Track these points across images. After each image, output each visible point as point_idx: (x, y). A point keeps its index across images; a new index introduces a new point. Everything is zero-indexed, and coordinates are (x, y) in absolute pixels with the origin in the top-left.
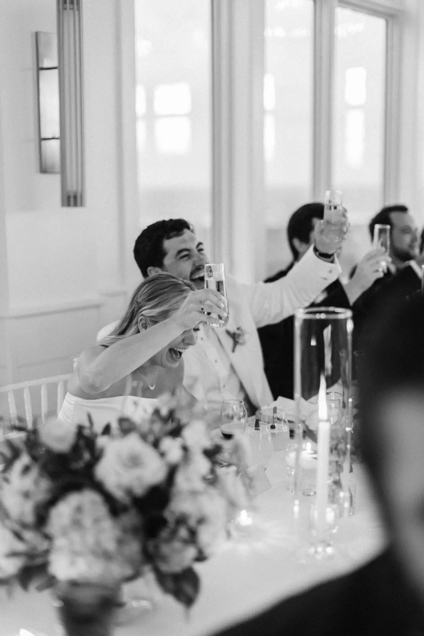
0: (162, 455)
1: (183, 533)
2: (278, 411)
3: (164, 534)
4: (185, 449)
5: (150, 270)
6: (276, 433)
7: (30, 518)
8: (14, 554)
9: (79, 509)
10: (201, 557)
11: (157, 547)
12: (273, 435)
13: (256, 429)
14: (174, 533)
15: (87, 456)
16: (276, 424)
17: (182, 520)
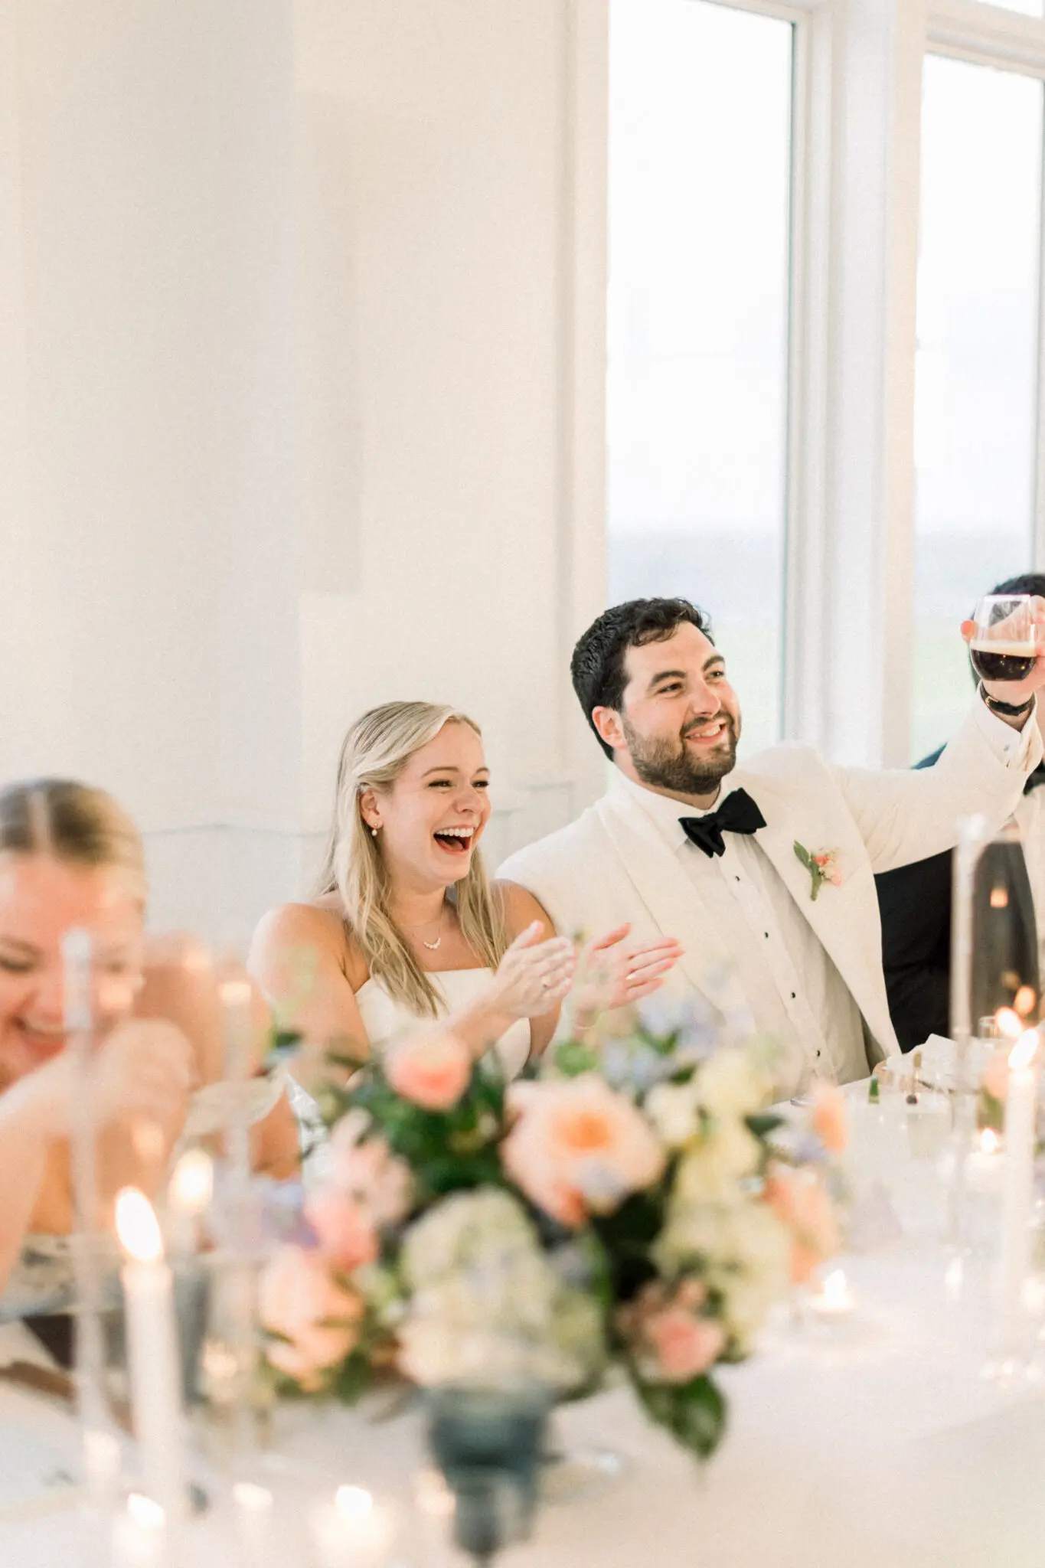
0: (652, 1123)
1: (693, 1291)
2: (924, 1063)
3: (652, 1293)
4: (702, 1114)
5: (598, 713)
6: (920, 1117)
7: (365, 1246)
8: (327, 1323)
9: (471, 1233)
10: (729, 1355)
11: (637, 1324)
12: (913, 1119)
13: (871, 1101)
14: (673, 1291)
15: (486, 1125)
16: (918, 1096)
17: (692, 1266)
